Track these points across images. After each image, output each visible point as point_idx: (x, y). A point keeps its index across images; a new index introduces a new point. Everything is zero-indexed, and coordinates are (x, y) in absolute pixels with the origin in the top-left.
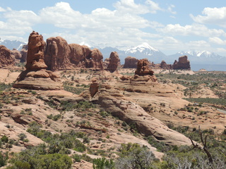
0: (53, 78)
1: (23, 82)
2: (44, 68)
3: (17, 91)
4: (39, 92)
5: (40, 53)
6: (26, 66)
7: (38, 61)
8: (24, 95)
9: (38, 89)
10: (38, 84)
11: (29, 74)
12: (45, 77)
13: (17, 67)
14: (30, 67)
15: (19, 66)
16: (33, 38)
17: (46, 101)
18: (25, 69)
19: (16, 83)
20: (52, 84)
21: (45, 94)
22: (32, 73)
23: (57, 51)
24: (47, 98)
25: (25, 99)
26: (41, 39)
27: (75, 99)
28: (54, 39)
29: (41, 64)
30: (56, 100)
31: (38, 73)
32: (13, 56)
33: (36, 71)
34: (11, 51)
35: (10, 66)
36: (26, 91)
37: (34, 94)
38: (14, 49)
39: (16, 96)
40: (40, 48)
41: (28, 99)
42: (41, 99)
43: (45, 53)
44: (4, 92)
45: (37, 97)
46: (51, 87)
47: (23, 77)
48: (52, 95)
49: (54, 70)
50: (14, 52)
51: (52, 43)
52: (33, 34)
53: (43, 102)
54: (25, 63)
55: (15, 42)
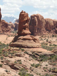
0: (35, 40)
1: (16, 43)
2: (29, 34)
3: (12, 48)
4: (26, 49)
5: (26, 24)
6: (18, 33)
7: (25, 29)
8: (17, 51)
9: (25, 47)
10: (25, 44)
11: (19, 38)
12: (29, 40)
13: (12, 34)
14: (20, 34)
15: (13, 33)
16: (22, 15)
17: (30, 55)
18: (17, 35)
19: (12, 43)
20: (34, 44)
21: (30, 51)
22: (22, 37)
23: (37, 23)
24: (31, 53)
25: (17, 53)
26: (27, 16)
27: (49, 54)
28: (35, 16)
29: (27, 31)
30: (36, 54)
31: (25, 37)
32: (10, 27)
33: (24, 36)
34: (9, 23)
35: (8, 33)
36: (18, 49)
37: (23, 50)
38: (10, 22)
39: (12, 52)
40: (27, 21)
41: (19, 54)
42: (27, 54)
43: (30, 24)
44: (4, 49)
45: (25, 53)
46: (33, 46)
47: (16, 39)
48: (34, 51)
49: (35, 36)
50: (10, 24)
51: (34, 18)
52: (22, 12)
53: (28, 56)
54: (17, 31)
55: (11, 18)
